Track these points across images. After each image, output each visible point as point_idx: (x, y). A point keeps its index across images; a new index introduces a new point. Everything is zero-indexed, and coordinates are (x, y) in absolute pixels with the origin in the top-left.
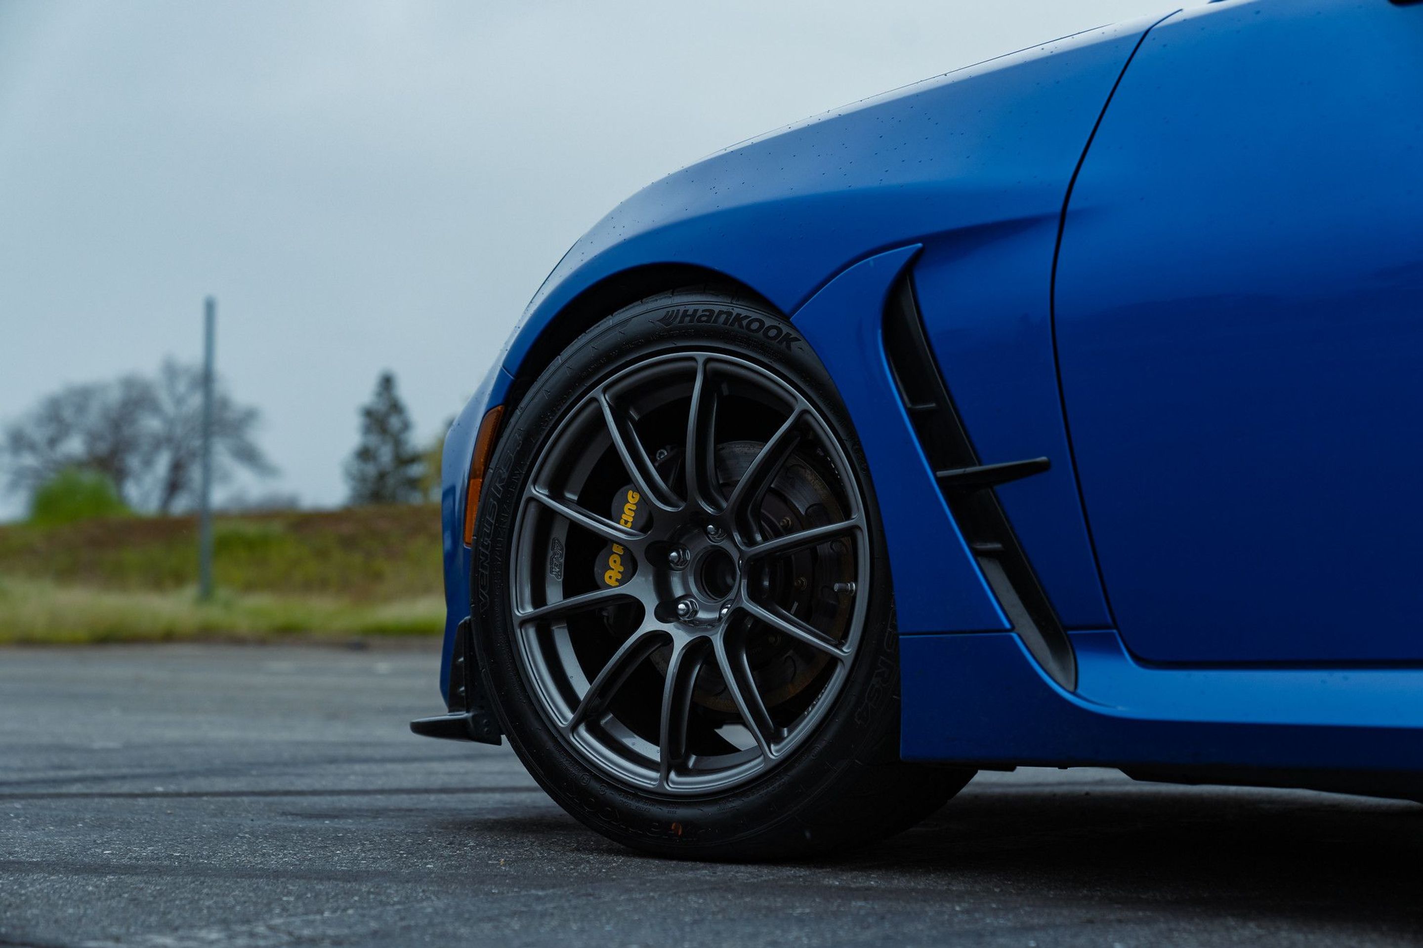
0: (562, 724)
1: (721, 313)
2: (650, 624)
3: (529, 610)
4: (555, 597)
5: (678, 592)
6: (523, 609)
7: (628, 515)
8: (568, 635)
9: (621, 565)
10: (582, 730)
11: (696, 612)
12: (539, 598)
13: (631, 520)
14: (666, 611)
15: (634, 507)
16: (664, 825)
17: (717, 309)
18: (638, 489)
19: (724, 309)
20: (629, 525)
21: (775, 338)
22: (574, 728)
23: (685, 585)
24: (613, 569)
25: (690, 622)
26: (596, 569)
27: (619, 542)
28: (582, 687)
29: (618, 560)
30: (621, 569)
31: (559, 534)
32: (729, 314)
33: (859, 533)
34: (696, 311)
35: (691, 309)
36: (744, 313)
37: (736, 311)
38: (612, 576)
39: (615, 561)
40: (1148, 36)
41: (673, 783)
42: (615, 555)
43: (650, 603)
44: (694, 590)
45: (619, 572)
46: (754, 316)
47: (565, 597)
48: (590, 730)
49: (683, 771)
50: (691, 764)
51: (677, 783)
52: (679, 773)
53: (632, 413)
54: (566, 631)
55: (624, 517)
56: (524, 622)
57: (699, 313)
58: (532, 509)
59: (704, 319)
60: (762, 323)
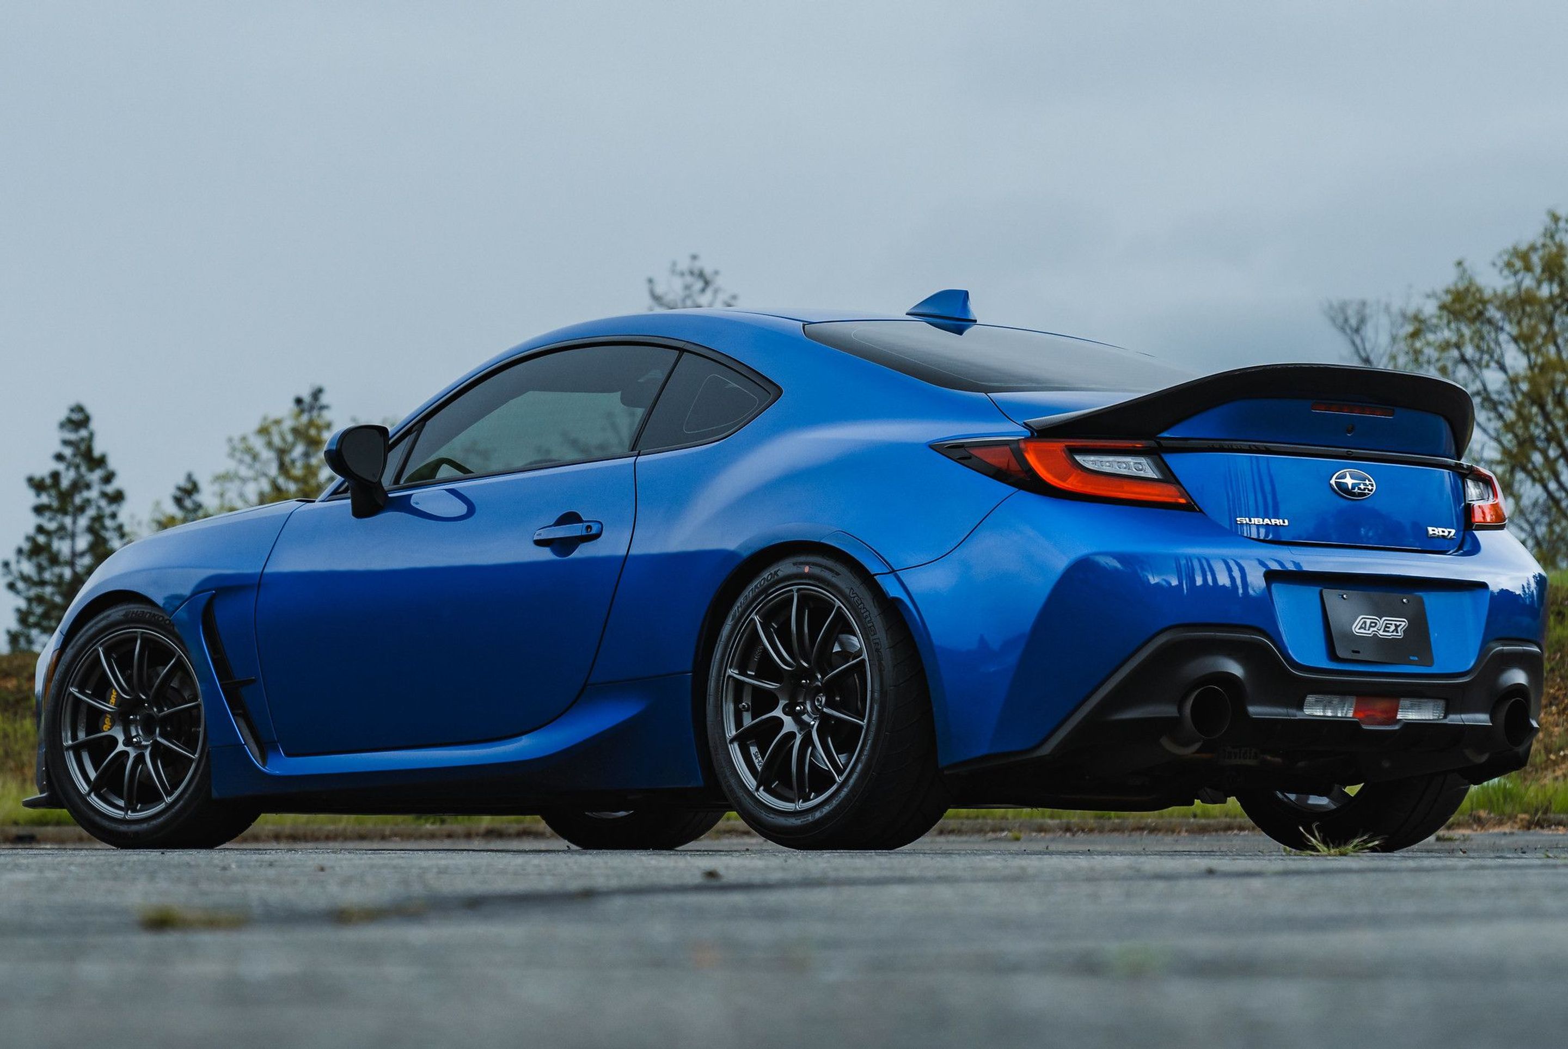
0: (83, 792)
1: (148, 612)
2: (121, 747)
3: (70, 742)
4: (82, 736)
5: (134, 734)
6: (67, 742)
7: (113, 700)
8: (88, 755)
9: (110, 722)
10: (92, 795)
11: (141, 742)
12: (74, 737)
13: (114, 702)
14: (128, 742)
15: (115, 697)
16: (122, 831)
17: (146, 611)
18: (116, 690)
19: (149, 611)
20: (113, 704)
21: (168, 624)
22: (89, 794)
23: (137, 731)
24: (106, 724)
25: (138, 746)
26: (99, 724)
27: (109, 713)
28: (93, 775)
29: (109, 719)
30: (110, 724)
31: (84, 709)
32: (150, 613)
33: (201, 707)
34: (137, 612)
35: (136, 610)
36: (156, 613)
37: (153, 612)
38: (106, 727)
39: (107, 721)
40: (292, 515)
41: (130, 816)
42: (107, 718)
43: (121, 738)
44: (140, 732)
45: (109, 726)
46: (160, 614)
47: (86, 736)
48: (96, 795)
49: (134, 811)
50: (138, 808)
51: (131, 815)
52: (132, 812)
53: (113, 655)
54: (87, 753)
55: (111, 701)
56: (68, 748)
57: (139, 612)
58: (71, 697)
59: (140, 615)
60: (163, 618)
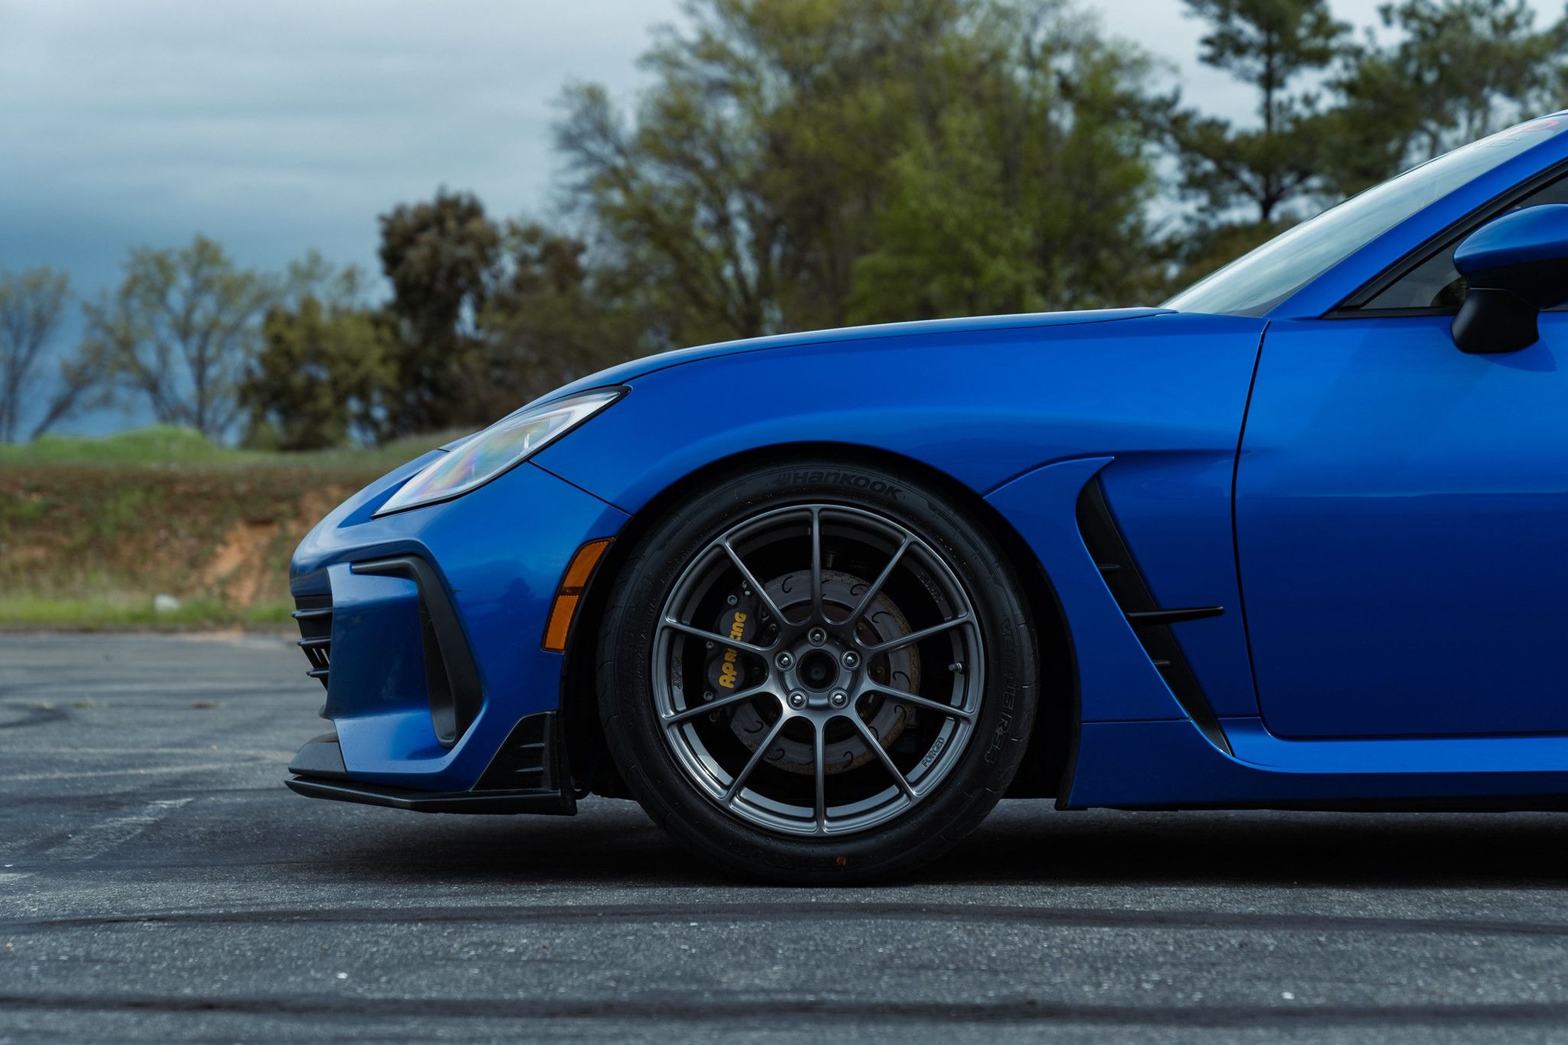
1: (829, 475)
2: (788, 712)
3: (670, 715)
5: (790, 686)
6: (666, 712)
7: (737, 631)
9: (734, 670)
10: (736, 799)
13: (740, 634)
16: (830, 861)
17: (825, 472)
19: (833, 471)
20: (739, 639)
21: (880, 491)
22: (731, 799)
24: (727, 674)
26: (710, 675)
29: (731, 666)
30: (735, 673)
32: (837, 475)
33: (969, 630)
36: (850, 474)
37: (842, 472)
38: (726, 679)
39: (728, 668)
41: (829, 828)
42: (727, 663)
43: (782, 696)
45: (733, 676)
46: (860, 475)
51: (832, 828)
55: (733, 633)
56: (669, 723)
58: (666, 634)
59: (815, 480)
60: (868, 481)
